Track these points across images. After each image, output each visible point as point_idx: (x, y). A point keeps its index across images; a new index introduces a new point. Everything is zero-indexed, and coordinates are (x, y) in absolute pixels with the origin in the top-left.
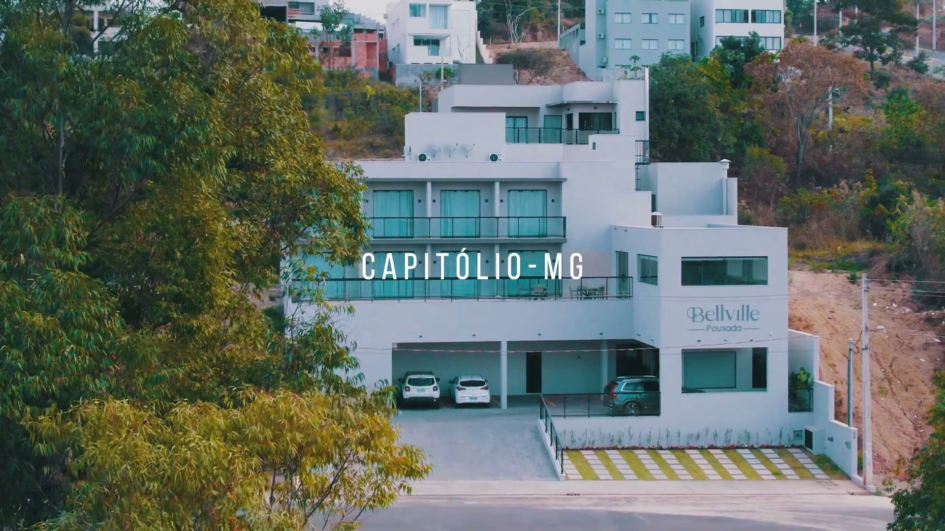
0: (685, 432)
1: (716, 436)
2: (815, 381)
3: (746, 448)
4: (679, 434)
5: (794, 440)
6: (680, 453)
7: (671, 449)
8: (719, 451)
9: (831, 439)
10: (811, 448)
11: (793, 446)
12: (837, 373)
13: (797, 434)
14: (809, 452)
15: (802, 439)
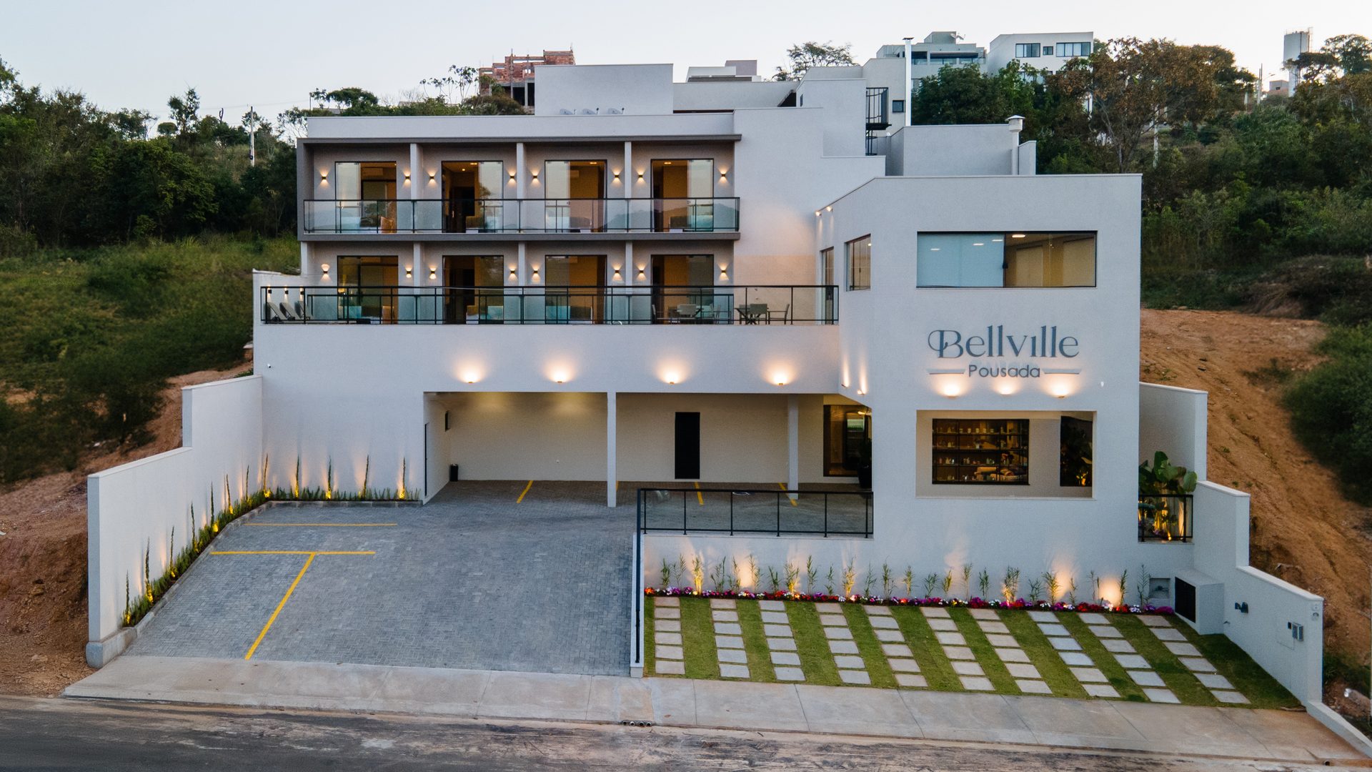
0: (921, 572)
1: (984, 581)
2: (1198, 481)
3: (1046, 609)
4: (909, 574)
5: (1151, 596)
6: (907, 613)
7: (889, 603)
8: (991, 614)
9: (1244, 608)
10: (1194, 620)
11: (1150, 611)
12: (1232, 464)
13: (1158, 586)
14: (1189, 627)
15: (1168, 597)
